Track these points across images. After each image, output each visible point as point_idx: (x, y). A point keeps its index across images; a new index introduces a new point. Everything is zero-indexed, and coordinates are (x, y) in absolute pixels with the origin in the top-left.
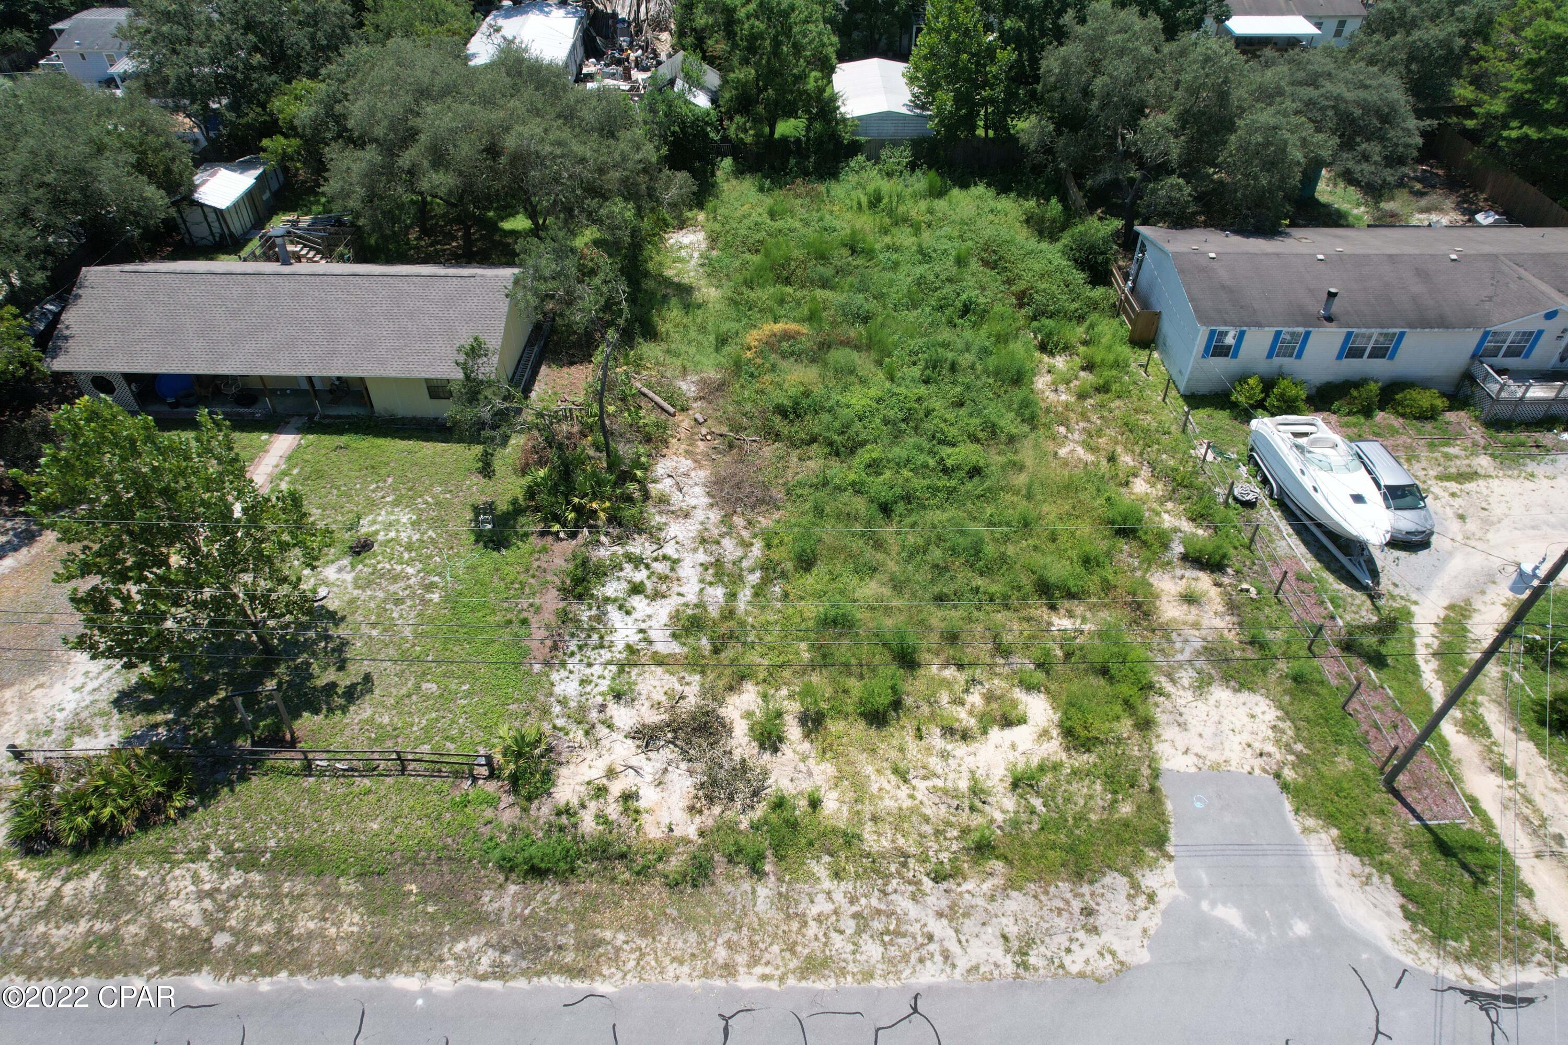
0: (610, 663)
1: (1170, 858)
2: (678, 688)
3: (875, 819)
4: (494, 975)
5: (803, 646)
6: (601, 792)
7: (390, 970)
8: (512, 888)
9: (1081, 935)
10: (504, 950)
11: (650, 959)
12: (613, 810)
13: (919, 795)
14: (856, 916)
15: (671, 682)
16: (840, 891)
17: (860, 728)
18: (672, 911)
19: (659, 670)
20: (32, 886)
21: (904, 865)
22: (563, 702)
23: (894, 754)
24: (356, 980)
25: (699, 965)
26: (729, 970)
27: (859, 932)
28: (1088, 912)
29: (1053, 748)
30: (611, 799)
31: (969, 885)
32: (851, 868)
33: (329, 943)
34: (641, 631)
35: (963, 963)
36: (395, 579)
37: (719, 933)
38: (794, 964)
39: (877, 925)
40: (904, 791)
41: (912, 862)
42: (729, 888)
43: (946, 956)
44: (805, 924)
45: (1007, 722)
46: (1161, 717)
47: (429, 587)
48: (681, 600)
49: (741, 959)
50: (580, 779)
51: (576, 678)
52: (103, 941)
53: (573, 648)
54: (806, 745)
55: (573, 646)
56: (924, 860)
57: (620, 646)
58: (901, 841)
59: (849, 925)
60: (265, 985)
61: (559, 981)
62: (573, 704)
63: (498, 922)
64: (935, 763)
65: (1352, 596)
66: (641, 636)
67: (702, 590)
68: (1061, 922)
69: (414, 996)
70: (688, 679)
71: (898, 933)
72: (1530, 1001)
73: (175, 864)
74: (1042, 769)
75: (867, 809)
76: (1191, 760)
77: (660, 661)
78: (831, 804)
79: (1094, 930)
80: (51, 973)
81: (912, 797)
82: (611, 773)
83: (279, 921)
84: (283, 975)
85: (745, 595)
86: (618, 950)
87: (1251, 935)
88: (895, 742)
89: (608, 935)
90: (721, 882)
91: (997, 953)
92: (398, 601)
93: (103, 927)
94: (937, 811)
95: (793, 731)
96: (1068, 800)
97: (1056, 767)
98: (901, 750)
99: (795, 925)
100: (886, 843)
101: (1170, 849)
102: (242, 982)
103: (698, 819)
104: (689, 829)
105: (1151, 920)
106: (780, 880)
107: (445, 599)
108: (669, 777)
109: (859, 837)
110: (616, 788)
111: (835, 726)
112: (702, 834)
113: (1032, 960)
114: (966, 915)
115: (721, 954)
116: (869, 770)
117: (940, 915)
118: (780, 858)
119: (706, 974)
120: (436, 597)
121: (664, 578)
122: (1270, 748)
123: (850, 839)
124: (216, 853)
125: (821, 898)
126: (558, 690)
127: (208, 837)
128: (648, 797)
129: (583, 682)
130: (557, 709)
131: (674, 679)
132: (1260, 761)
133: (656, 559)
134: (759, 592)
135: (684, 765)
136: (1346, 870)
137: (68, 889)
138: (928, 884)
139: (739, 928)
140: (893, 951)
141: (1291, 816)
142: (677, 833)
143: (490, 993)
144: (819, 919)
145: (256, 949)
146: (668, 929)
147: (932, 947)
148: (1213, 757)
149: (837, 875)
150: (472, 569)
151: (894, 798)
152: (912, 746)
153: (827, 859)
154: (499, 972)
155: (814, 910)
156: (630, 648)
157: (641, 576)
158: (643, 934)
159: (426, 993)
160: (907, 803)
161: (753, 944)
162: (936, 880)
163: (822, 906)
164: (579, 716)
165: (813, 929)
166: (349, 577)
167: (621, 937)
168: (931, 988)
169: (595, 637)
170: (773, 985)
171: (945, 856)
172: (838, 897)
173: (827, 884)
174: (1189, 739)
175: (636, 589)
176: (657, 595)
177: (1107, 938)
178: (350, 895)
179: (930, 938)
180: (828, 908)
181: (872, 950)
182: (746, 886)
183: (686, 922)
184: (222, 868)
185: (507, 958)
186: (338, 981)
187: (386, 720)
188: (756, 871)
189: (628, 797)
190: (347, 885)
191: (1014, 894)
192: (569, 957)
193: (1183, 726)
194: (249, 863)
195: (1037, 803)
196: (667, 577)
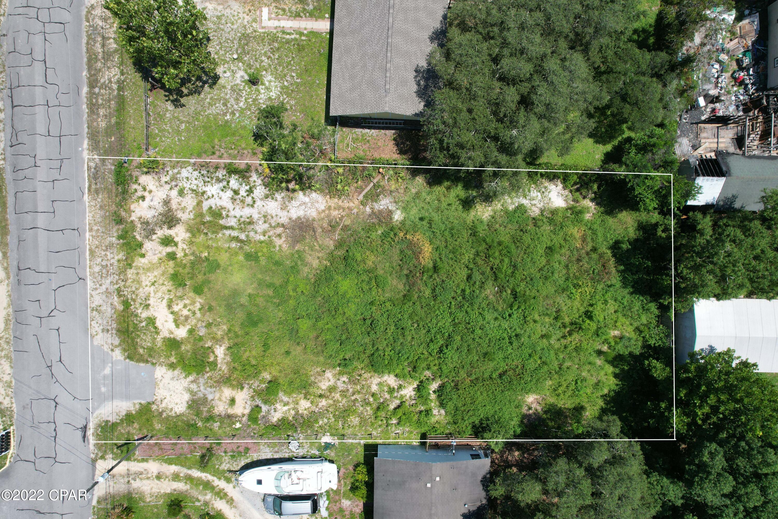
0: (197, 186)
1: (125, 359)
2: (188, 211)
3: (138, 274)
4: (88, 167)
5: (206, 254)
6: (145, 189)
7: (89, 138)
8: (113, 168)
9: (101, 327)
10: (95, 169)
11: (94, 209)
12: (139, 194)
13: (147, 288)
14: (107, 265)
15: (190, 208)
16: (114, 261)
17: (171, 271)
18: (107, 214)
19: (195, 203)
20: (111, 30)
21: (123, 281)
22: (179, 173)
23: (161, 282)
24: (86, 130)
25: (92, 222)
26: (91, 230)
27: (102, 266)
28: (108, 331)
29: (165, 333)
30: (143, 193)
31: (116, 298)
32: (121, 265)
33: (96, 120)
34: (213, 196)
35: (94, 293)
36: (237, 100)
37: (101, 226)
38: (93, 247)
39: (104, 271)
40: (149, 284)
41: (123, 283)
42: (115, 229)
43: (96, 289)
44: (104, 251)
45: (175, 321)
46: (176, 372)
47: (233, 113)
48: (231, 209)
49: (94, 233)
50: (149, 182)
51: (189, 175)
52: (96, 58)
53: (202, 172)
54: (165, 254)
55: (204, 172)
56: (125, 286)
57: (205, 189)
58: (130, 281)
59: (104, 263)
60: (85, 106)
61: (87, 185)
62: (178, 176)
63: (104, 165)
64: (160, 294)
65: (238, 465)
66: (211, 196)
67: (235, 217)
68: (105, 322)
69: (82, 147)
70: (191, 214)
71: (102, 277)
72: (84, 441)
73: (119, 68)
74: (156, 328)
75: (141, 271)
76: (160, 378)
77: (199, 204)
78: (143, 260)
79: (103, 331)
80: (87, 50)
81: (146, 286)
82: (150, 192)
83: (102, 104)
84: (87, 111)
85: (235, 233)
86: (96, 200)
87: (102, 374)
88: (166, 283)
89: (100, 196)
90: (117, 227)
91: (96, 303)
92: (225, 104)
93: (100, 57)
94: (142, 293)
95: (169, 249)
96: (144, 333)
97: (158, 333)
98: (163, 284)
99: (104, 248)
100: (129, 276)
101: (127, 360)
102: (85, 100)
103: (137, 220)
104: (134, 217)
105: (106, 348)
106: (118, 244)
107: (227, 121)
108: (153, 210)
109: (131, 268)
110: (146, 194)
111: (171, 263)
112: (132, 222)
113: (94, 312)
114: (107, 296)
115: (95, 228)
116: (156, 273)
117: (107, 289)
118: (124, 244)
119: (89, 224)
120: (228, 117)
121: (243, 201)
122: (164, 405)
123: (130, 266)
124: (122, 78)
125: (112, 256)
126: (184, 170)
127: (128, 73)
128: (145, 204)
129: (187, 178)
130: (176, 171)
131: (191, 209)
132: (159, 400)
133: (253, 198)
134: (237, 239)
135: (156, 214)
136: (121, 410)
137: (112, 40)
138: (116, 287)
139: (103, 232)
140: (97, 275)
141: (139, 401)
142: (133, 214)
143: (83, 167)
144: (106, 255)
145: (94, 100)
146: (102, 213)
147: (98, 286)
148: (161, 385)
149: (119, 261)
150: (244, 128)
151: (146, 280)
152: (164, 288)
153: (124, 258)
154: (89, 168)
155: (108, 254)
156: (204, 192)
157: (243, 193)
158: (101, 207)
159: (83, 150)
160: (144, 284)
161: (98, 236)
162: (117, 289)
163: (110, 256)
164: (174, 178)
165: (103, 253)
166: (238, 81)
167: (99, 200)
168: (86, 284)
169: (209, 180)
170: (87, 242)
171: (126, 293)
172: (112, 261)
173: (116, 258)
174: (167, 380)
175: (236, 192)
176: (233, 200)
177: (101, 335)
178: (110, 121)
179: (101, 285)
180: (109, 257)
181: (97, 269)
182: (115, 234)
183: (104, 217)
184: (118, 82)
185: (93, 170)
186: (86, 126)
187: (168, 115)
188: (119, 238)
189: (143, 198)
190: (113, 120)
191: (113, 311)
192: (93, 187)
193: (173, 379)
194: (121, 88)
195: (144, 324)
196: (244, 203)
